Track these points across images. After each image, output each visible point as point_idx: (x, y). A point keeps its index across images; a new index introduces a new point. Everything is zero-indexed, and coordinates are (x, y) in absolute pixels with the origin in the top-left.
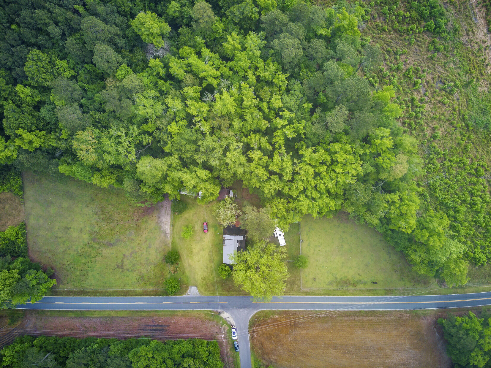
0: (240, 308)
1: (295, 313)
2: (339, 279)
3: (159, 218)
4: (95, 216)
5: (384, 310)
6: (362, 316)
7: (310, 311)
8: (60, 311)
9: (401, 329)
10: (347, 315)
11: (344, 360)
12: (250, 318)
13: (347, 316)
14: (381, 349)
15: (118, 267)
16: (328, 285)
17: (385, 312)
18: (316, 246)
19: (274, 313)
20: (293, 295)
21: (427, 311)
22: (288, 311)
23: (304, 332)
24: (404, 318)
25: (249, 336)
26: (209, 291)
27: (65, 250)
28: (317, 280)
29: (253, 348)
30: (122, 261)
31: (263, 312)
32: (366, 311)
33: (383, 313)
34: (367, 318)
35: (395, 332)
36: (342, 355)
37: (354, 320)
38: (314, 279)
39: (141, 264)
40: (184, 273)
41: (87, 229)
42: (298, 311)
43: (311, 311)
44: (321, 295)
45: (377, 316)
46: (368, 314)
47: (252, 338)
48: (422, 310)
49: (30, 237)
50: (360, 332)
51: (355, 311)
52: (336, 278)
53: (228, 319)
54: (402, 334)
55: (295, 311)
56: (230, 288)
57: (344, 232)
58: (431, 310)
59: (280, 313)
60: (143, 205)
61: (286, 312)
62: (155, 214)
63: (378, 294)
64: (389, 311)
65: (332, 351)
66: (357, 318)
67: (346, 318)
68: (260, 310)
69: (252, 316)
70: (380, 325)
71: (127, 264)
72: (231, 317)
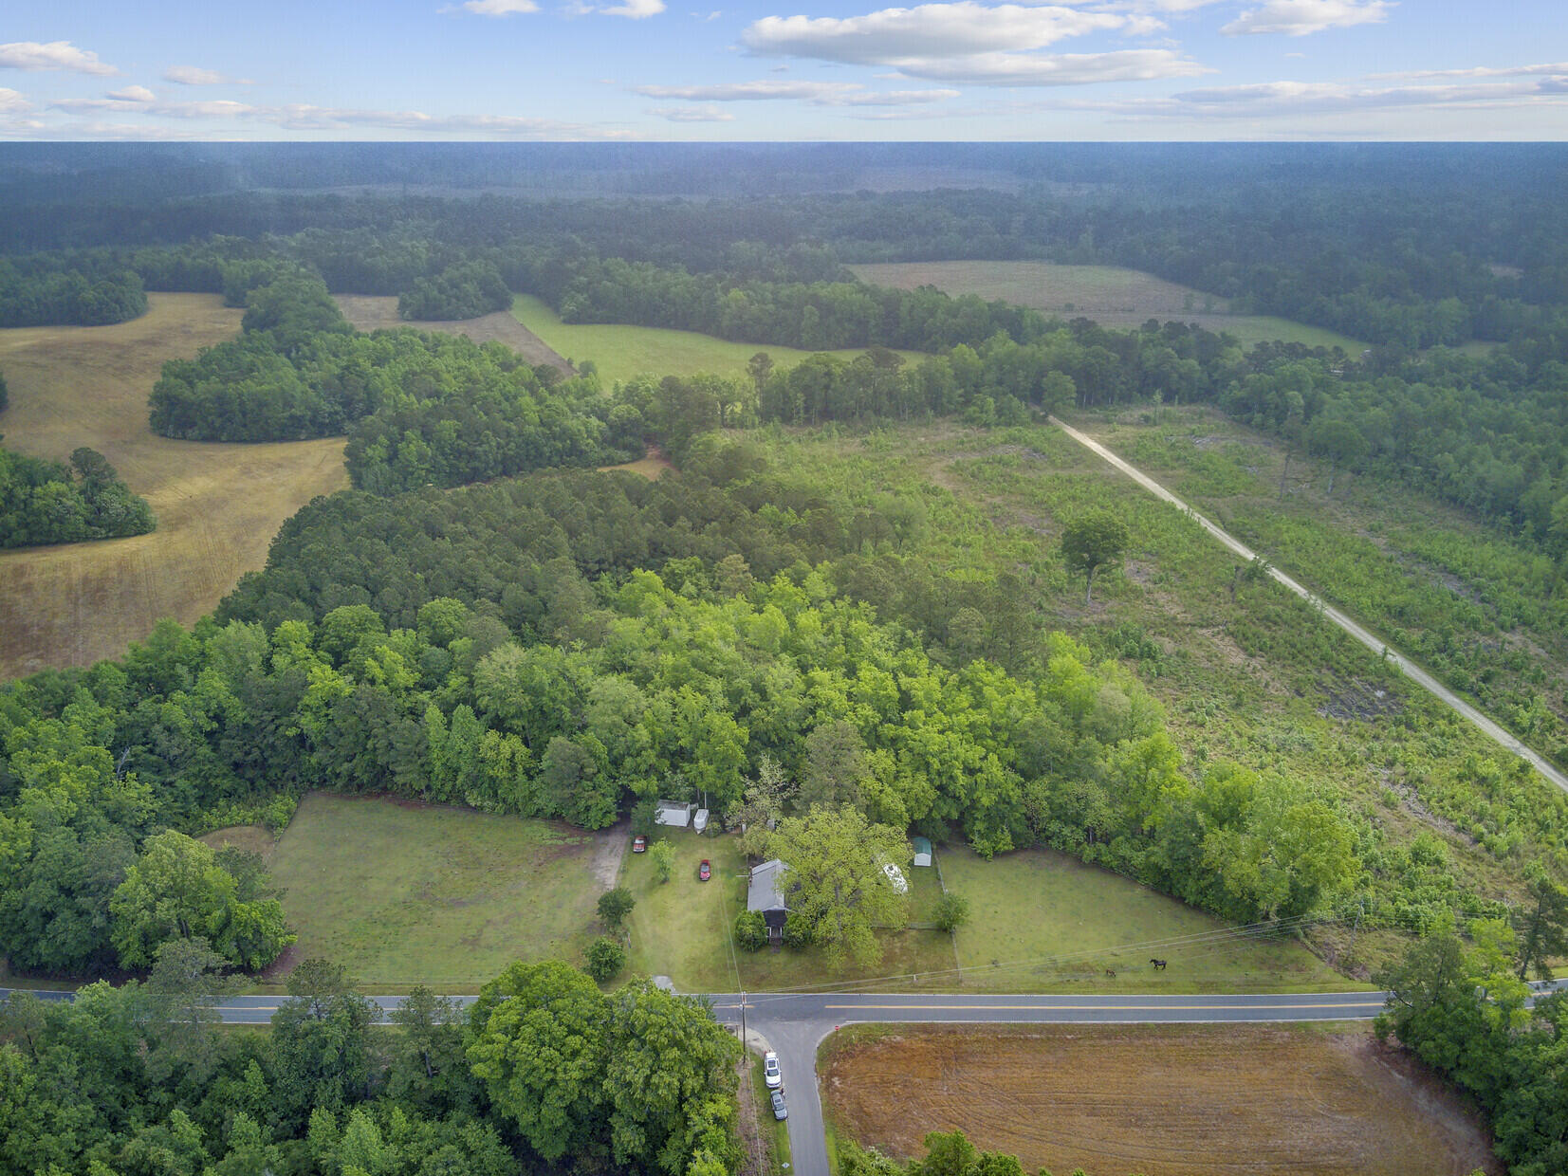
0: (788, 1019)
1: (952, 1031)
2: (1060, 964)
3: (594, 860)
4: (440, 859)
5: (1209, 1021)
6: (1151, 1035)
7: (995, 1025)
9: (1282, 1064)
10: (1106, 1033)
11: (1130, 1142)
12: (820, 1040)
13: (1107, 1036)
15: (465, 941)
16: (1034, 973)
17: (1213, 1025)
18: (987, 905)
19: (888, 1029)
20: (940, 992)
21: (1337, 1027)
22: (931, 1025)
23: (987, 1074)
24: (1278, 1040)
25: (817, 1083)
26: (701, 985)
27: (340, 913)
28: (1002, 964)
29: (831, 1114)
30: (480, 931)
31: (857, 1026)
32: (1156, 1025)
33: (1206, 1029)
34: (1166, 1041)
35: (1265, 1073)
36: (1122, 1130)
37: (1133, 1045)
38: (995, 963)
39: (528, 935)
40: (638, 951)
41: (413, 878)
42: (962, 1024)
43: (999, 1025)
44: (1018, 991)
45: (1195, 1037)
46: (1165, 1031)
47: (828, 1087)
48: (1322, 1022)
50: (1157, 1071)
51: (1127, 1025)
52: (1054, 961)
53: (754, 1043)
54: (1290, 1076)
55: (952, 1025)
56: (763, 978)
57: (1050, 883)
58: (1347, 1022)
59: (910, 1031)
60: (560, 842)
61: (924, 1029)
62: (587, 854)
64: (1226, 1025)
65: (1084, 1119)
66: (1138, 1042)
67: (1105, 1042)
68: (851, 1022)
69: (825, 1035)
70: (1211, 1055)
71: (490, 935)
72: (763, 1039)
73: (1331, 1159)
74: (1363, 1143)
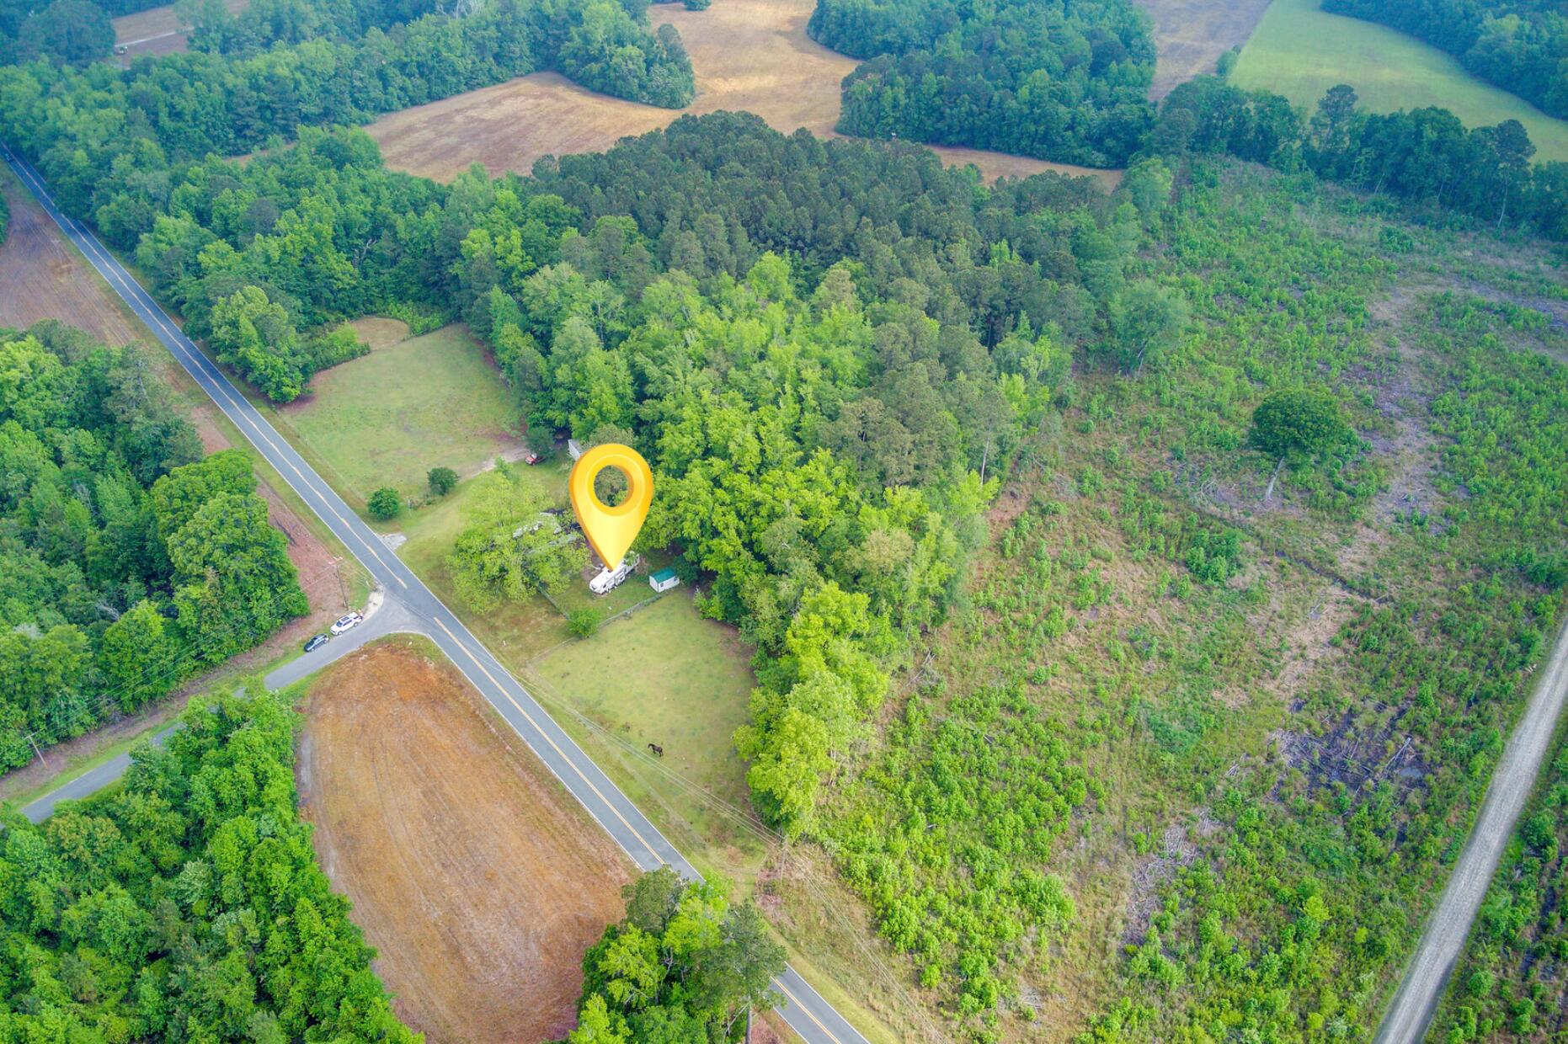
0: (409, 609)
1: (462, 686)
2: (598, 709)
3: (501, 451)
4: (444, 399)
5: (598, 821)
6: (549, 793)
7: (488, 705)
8: (237, 431)
9: (578, 886)
10: (530, 766)
11: (409, 826)
12: (397, 632)
13: (525, 768)
14: (491, 879)
15: (372, 451)
16: (572, 699)
17: (595, 826)
18: (638, 639)
19: (436, 655)
20: (502, 661)
22: (458, 673)
23: (429, 723)
24: (609, 874)
25: (355, 649)
26: (412, 557)
27: (357, 398)
28: (568, 679)
29: (329, 669)
30: (387, 451)
31: (427, 642)
32: (565, 791)
33: (587, 824)
34: (551, 805)
35: (556, 878)
37: (527, 786)
38: (565, 675)
41: (415, 401)
42: (473, 688)
43: (489, 707)
44: (540, 701)
45: (571, 820)
46: (562, 798)
47: (354, 656)
49: (352, 364)
50: (505, 811)
51: (551, 774)
52: (599, 704)
53: (371, 605)
54: (565, 896)
55: (467, 684)
59: (444, 666)
60: (506, 429)
61: (453, 673)
62: (504, 446)
63: (626, 789)
64: (603, 832)
65: (416, 792)
66: (534, 787)
67: (518, 769)
68: (428, 636)
69: (404, 631)
70: (553, 836)
71: (387, 457)
72: (378, 606)
73: (471, 957)
74: (509, 973)
